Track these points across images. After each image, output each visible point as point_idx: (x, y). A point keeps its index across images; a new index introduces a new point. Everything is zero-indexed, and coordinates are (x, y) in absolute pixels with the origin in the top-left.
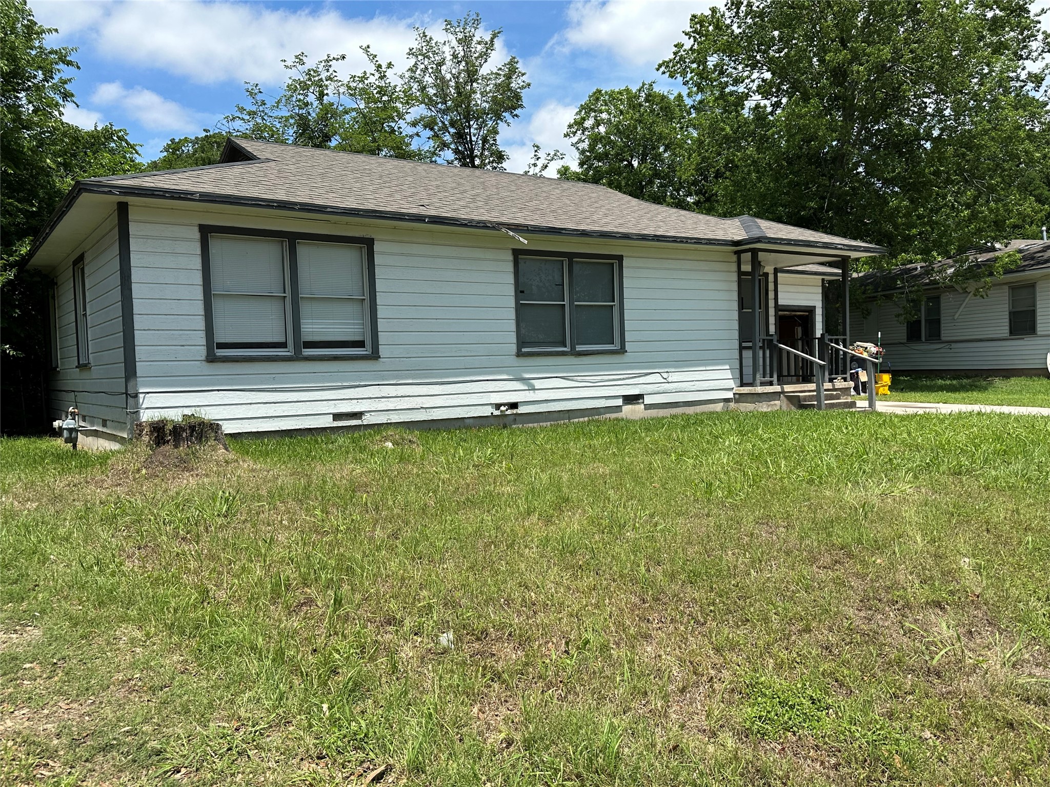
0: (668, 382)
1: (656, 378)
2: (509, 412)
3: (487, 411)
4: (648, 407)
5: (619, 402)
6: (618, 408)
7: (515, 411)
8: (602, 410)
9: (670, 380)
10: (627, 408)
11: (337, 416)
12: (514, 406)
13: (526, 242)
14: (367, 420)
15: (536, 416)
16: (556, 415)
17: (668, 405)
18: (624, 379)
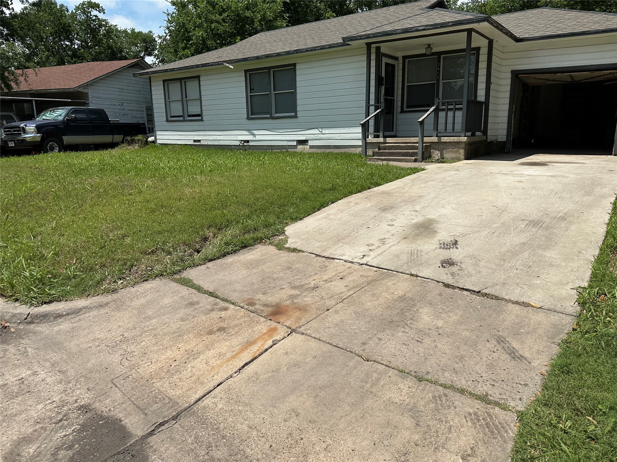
0: (323, 134)
1: (316, 131)
2: (245, 144)
3: (238, 143)
4: (312, 147)
5: (295, 143)
6: (295, 147)
7: (248, 144)
8: (287, 147)
9: (324, 132)
10: (300, 147)
11: (195, 141)
12: (248, 141)
13: (232, 67)
14: (202, 143)
15: (257, 147)
16: (266, 147)
17: (324, 147)
18: (297, 131)
